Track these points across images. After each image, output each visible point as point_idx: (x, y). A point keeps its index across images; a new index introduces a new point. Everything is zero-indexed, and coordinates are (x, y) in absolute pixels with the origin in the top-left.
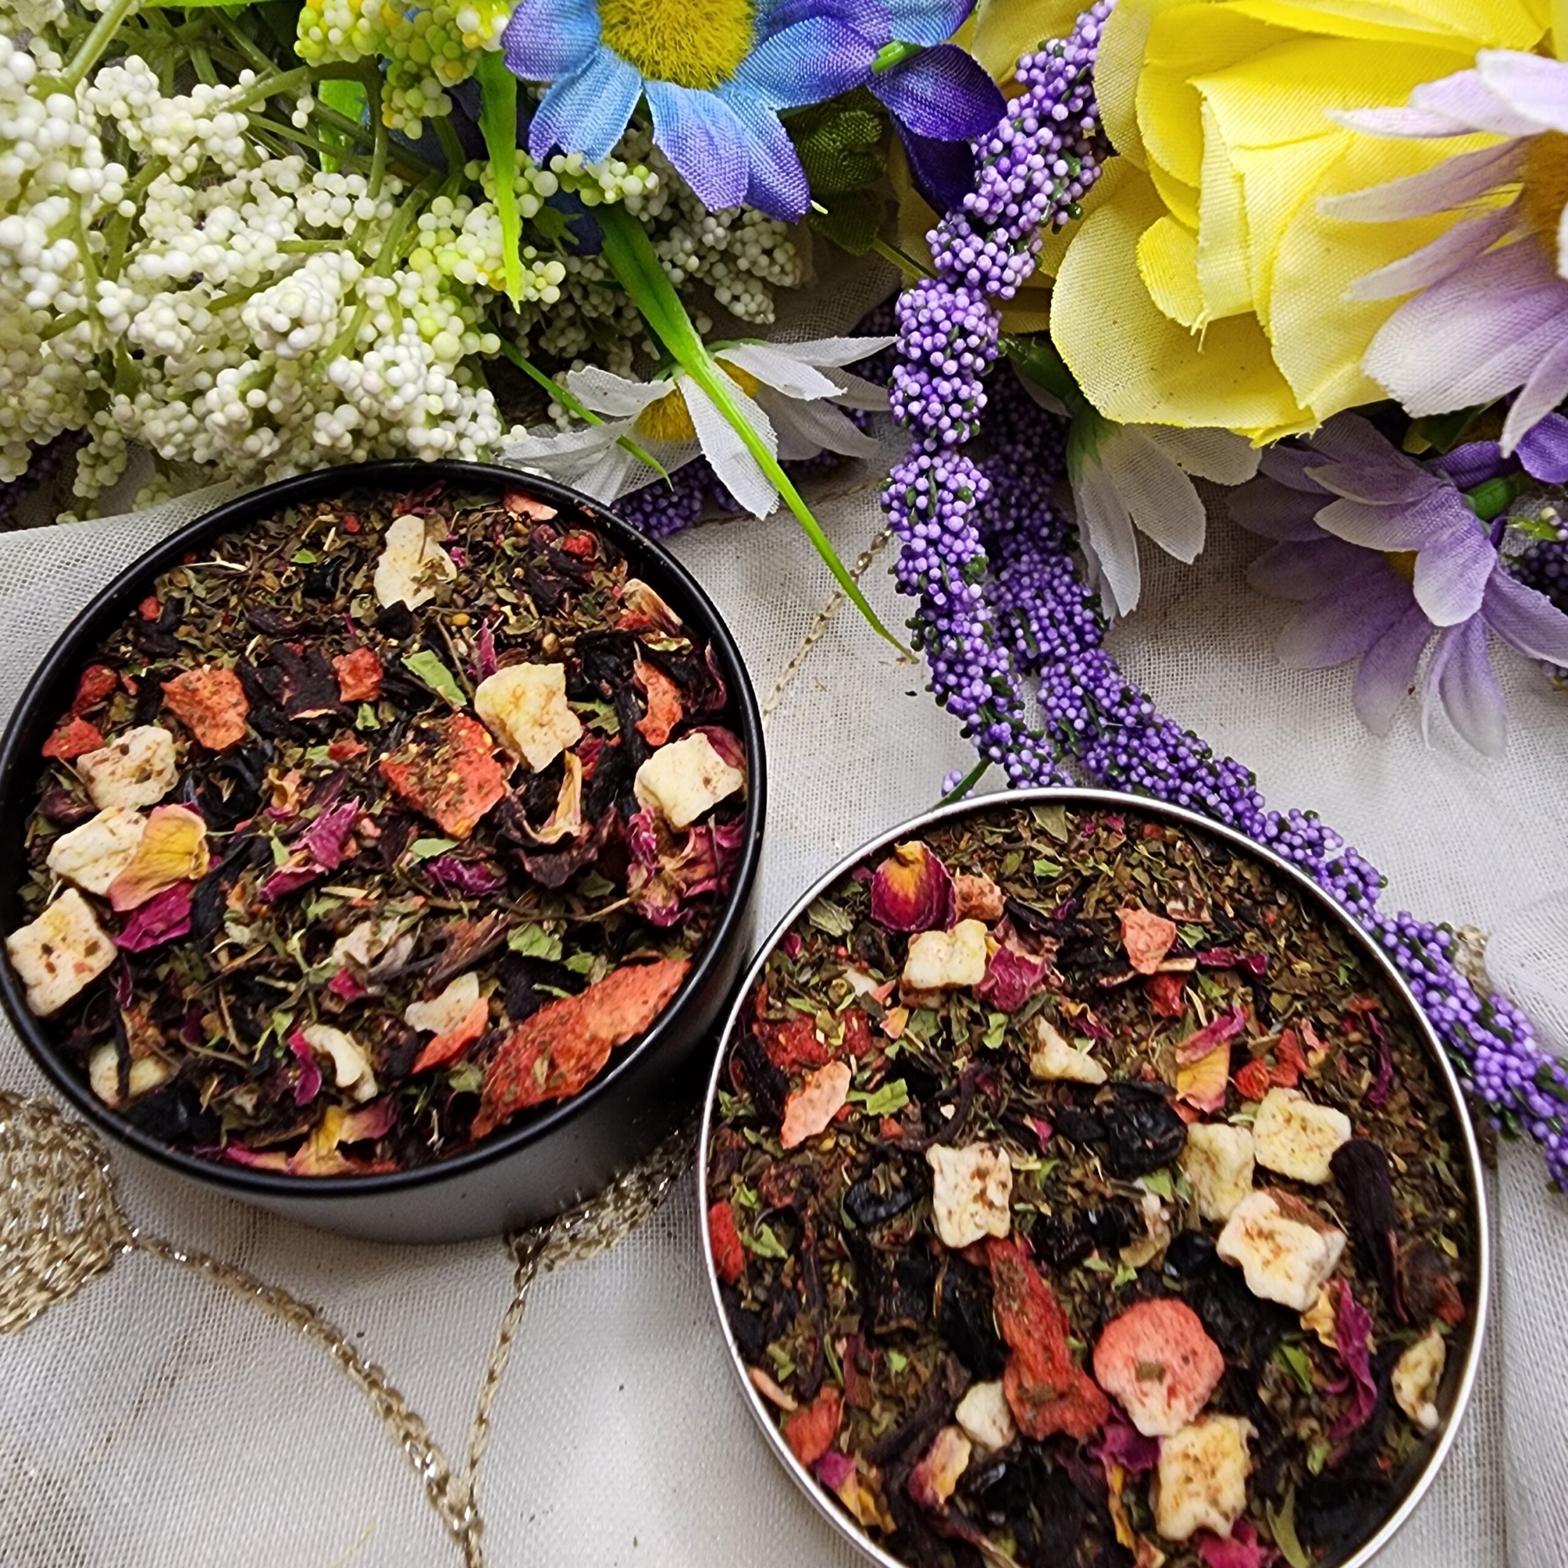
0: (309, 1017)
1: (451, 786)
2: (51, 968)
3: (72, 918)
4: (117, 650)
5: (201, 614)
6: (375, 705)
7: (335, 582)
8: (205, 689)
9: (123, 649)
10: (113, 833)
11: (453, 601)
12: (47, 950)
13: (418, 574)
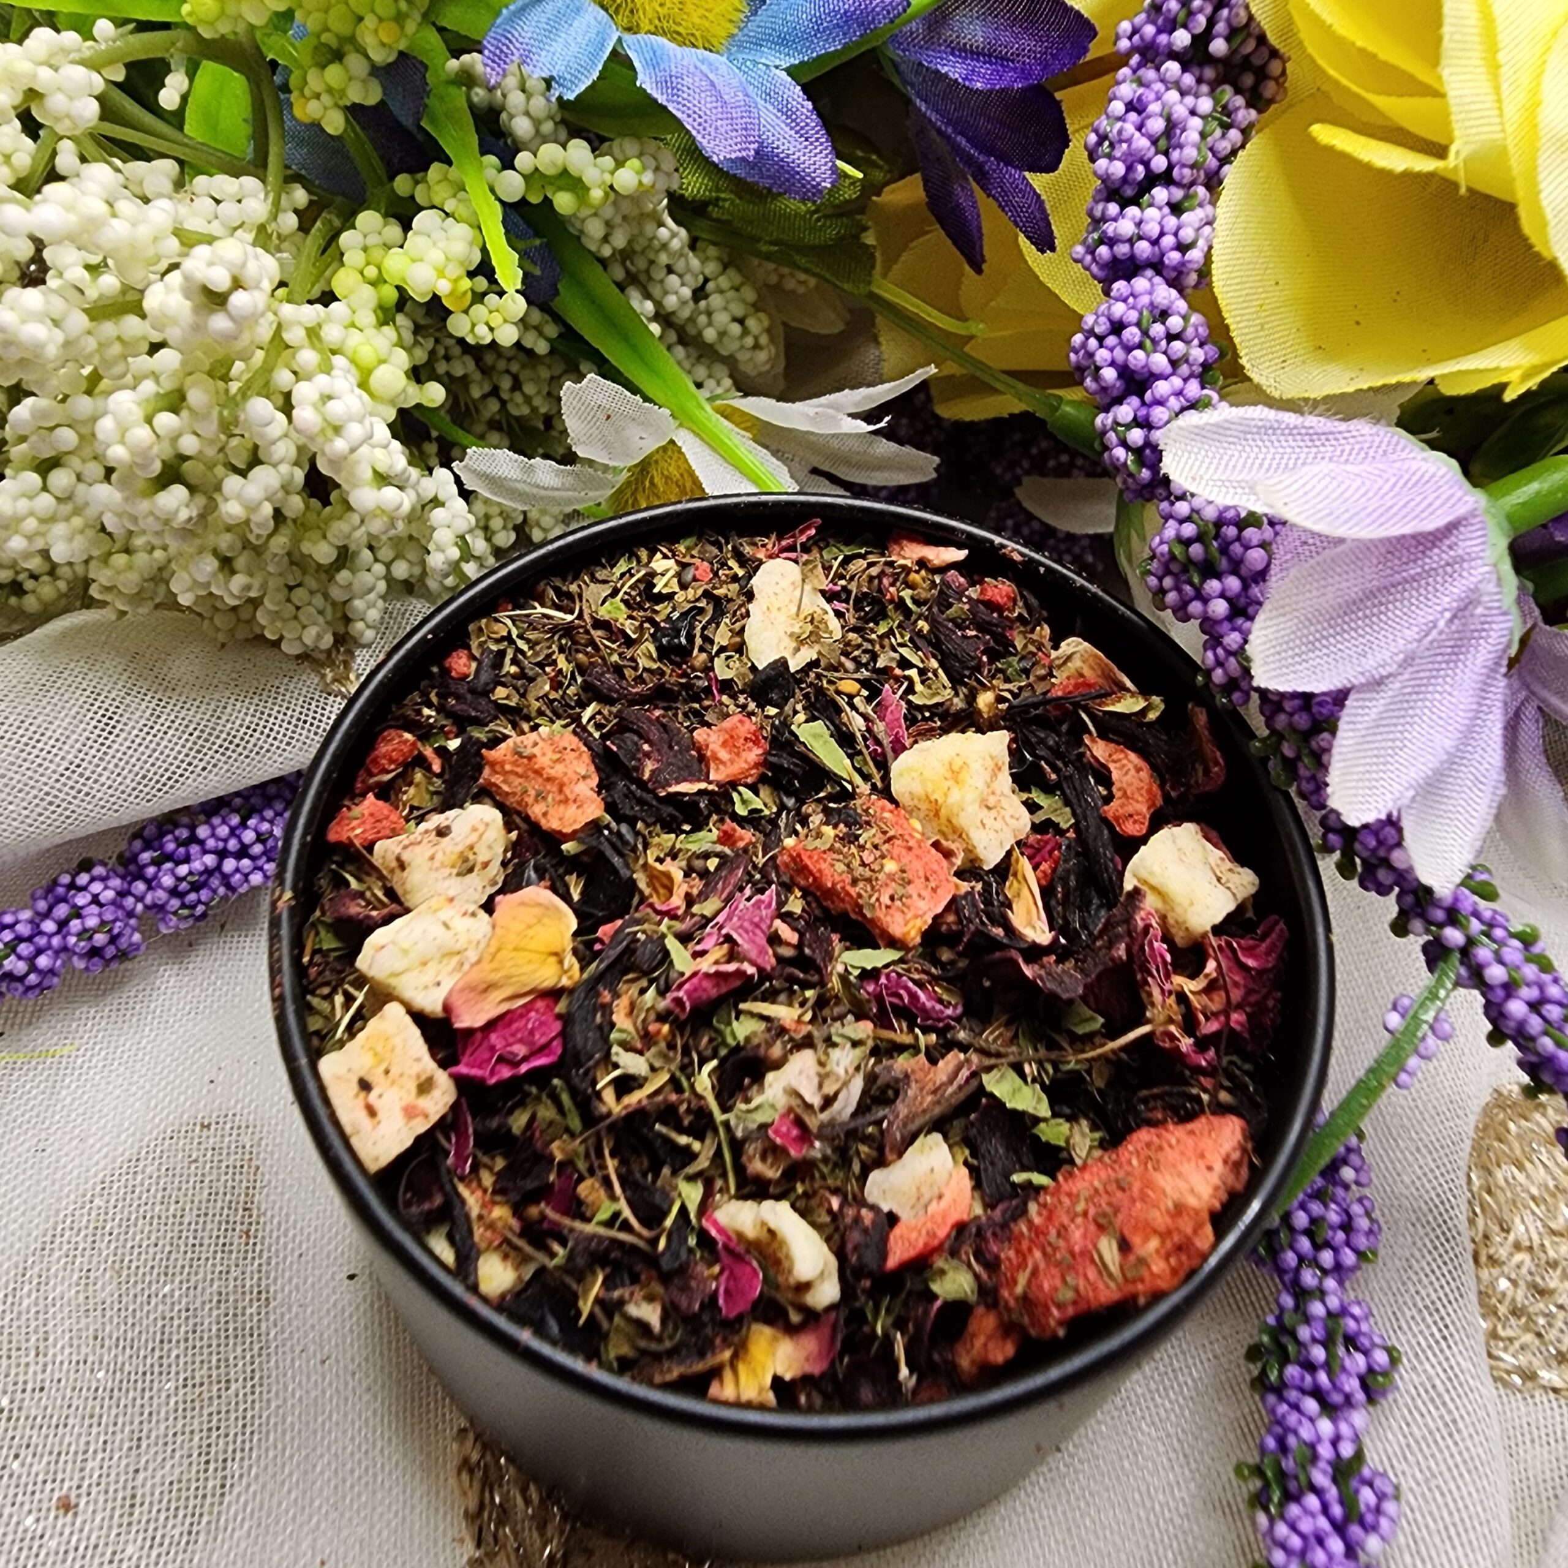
0: (724, 1190)
1: (891, 877)
2: (372, 1112)
3: (397, 1041)
4: (419, 712)
5: (523, 675)
6: (754, 788)
7: (691, 638)
8: (545, 758)
9: (426, 711)
10: (446, 926)
11: (841, 664)
12: (365, 1086)
13: (797, 630)
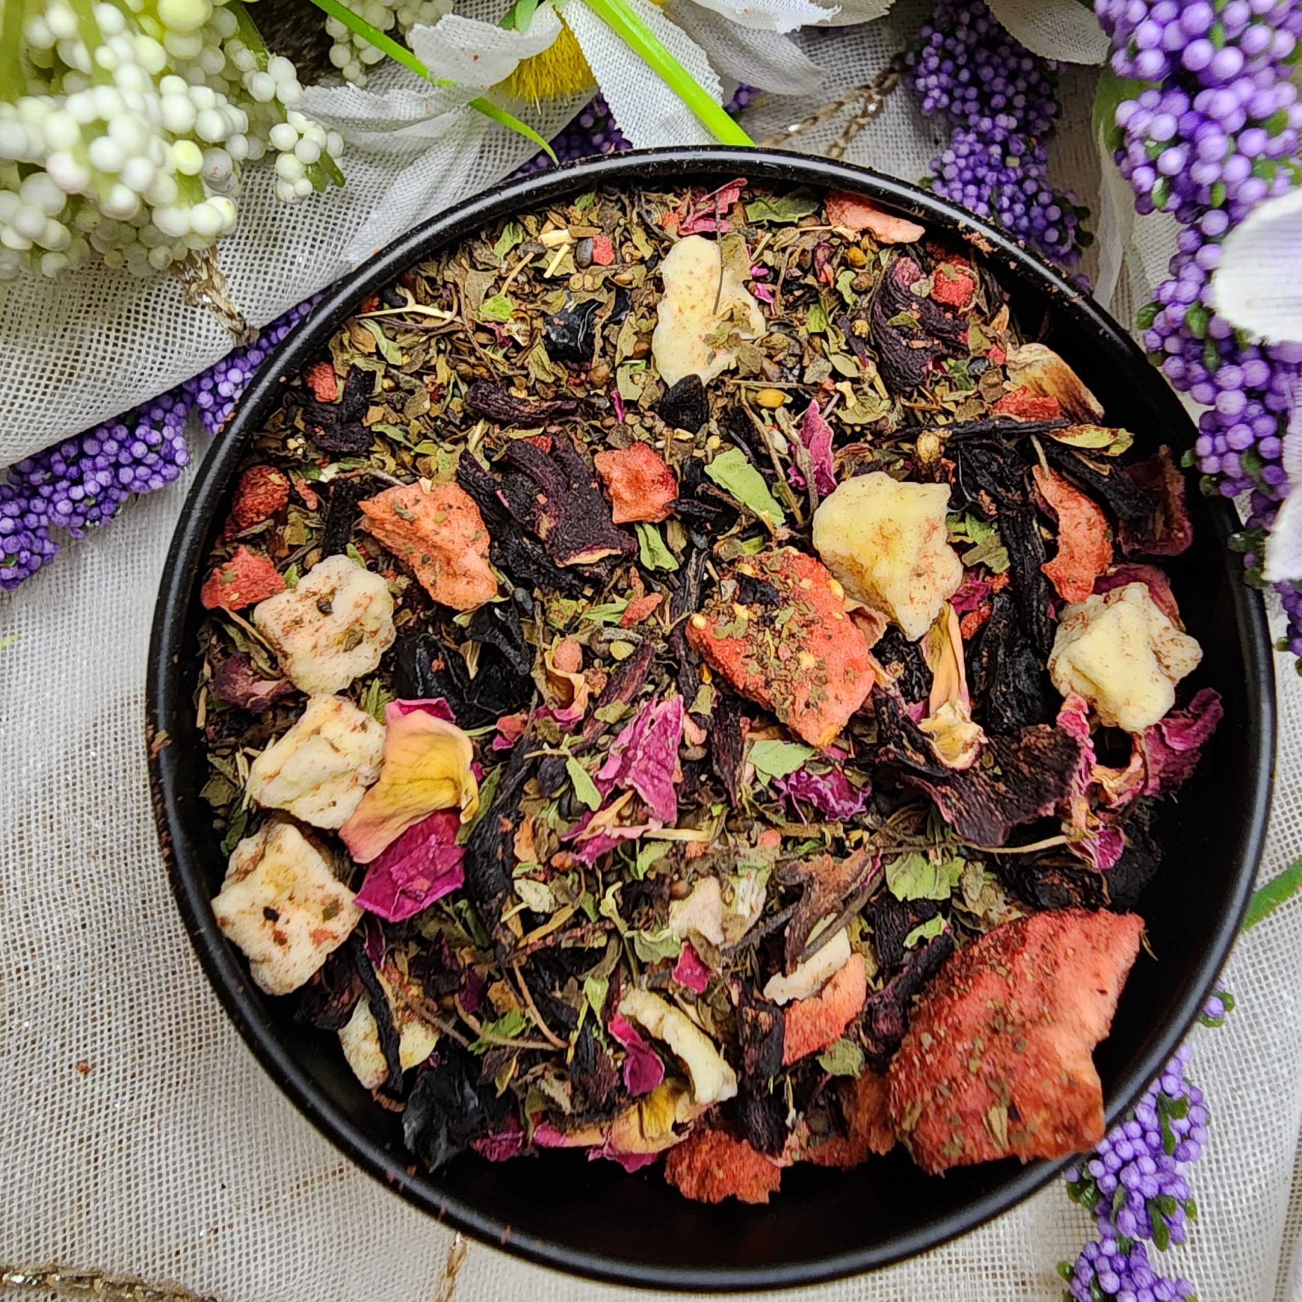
0: (630, 981)
1: (807, 676)
2: (280, 939)
3: (298, 871)
4: (284, 444)
5: (397, 388)
6: (662, 528)
7: (590, 337)
8: (428, 517)
9: (292, 443)
11: (763, 371)
12: (271, 915)
13: (713, 331)
